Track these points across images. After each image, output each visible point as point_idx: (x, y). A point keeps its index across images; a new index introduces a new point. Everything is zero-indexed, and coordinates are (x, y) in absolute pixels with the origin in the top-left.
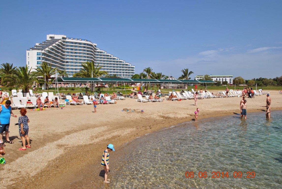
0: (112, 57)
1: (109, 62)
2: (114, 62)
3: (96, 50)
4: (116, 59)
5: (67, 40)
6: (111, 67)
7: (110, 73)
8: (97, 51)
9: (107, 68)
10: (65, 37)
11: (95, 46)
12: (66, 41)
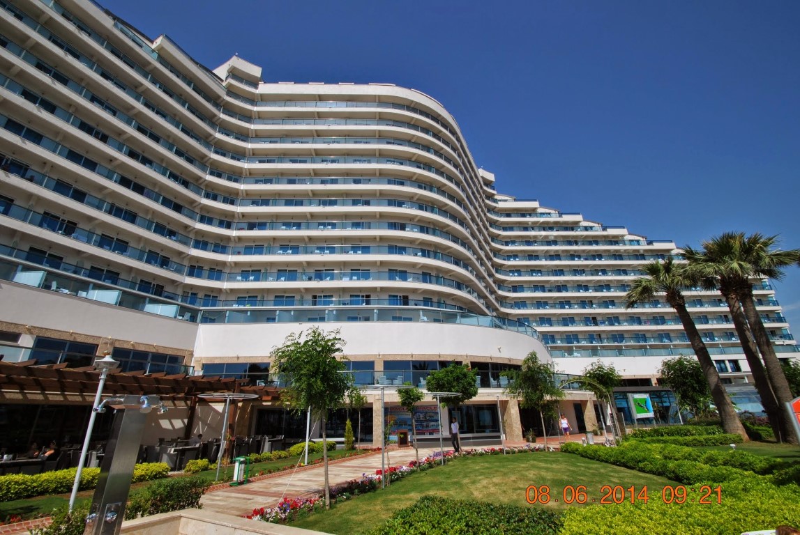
0: (598, 232)
1: (586, 259)
2: (617, 255)
3: (496, 201)
4: (624, 243)
5: (264, 89)
6: (607, 286)
7: (612, 324)
8: (501, 205)
9: (582, 294)
10: (256, 71)
11: (488, 183)
12: (257, 92)
